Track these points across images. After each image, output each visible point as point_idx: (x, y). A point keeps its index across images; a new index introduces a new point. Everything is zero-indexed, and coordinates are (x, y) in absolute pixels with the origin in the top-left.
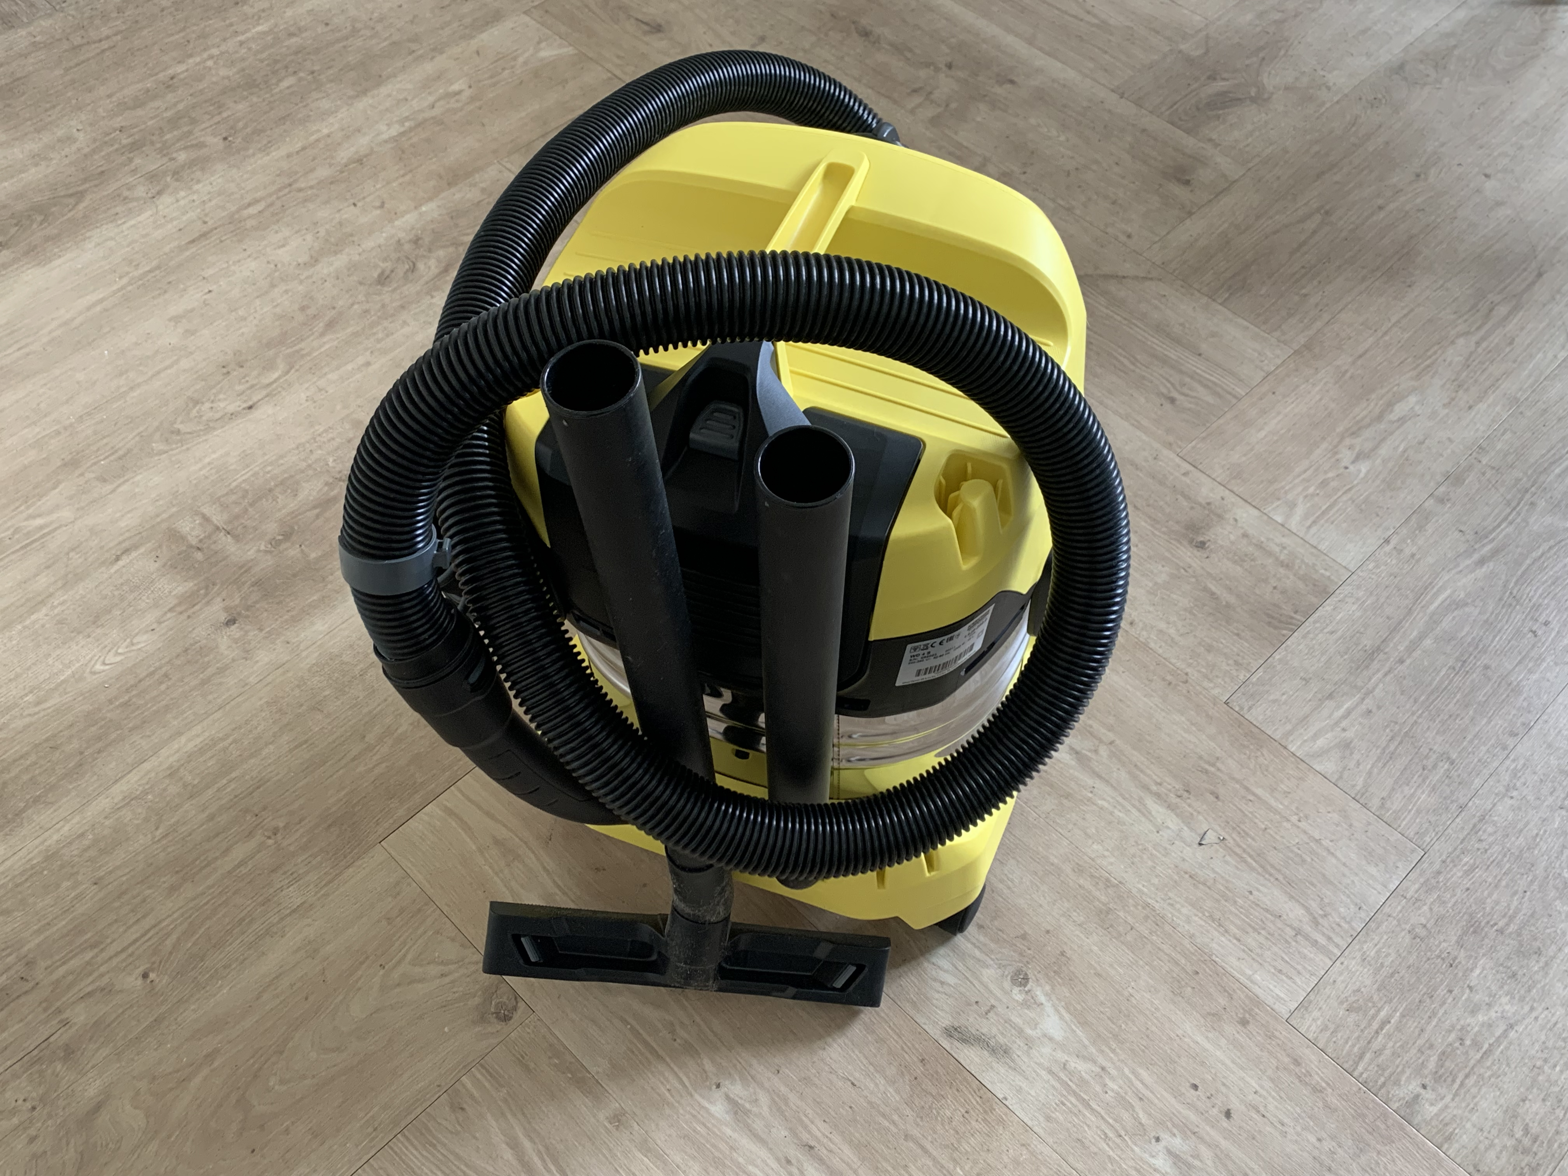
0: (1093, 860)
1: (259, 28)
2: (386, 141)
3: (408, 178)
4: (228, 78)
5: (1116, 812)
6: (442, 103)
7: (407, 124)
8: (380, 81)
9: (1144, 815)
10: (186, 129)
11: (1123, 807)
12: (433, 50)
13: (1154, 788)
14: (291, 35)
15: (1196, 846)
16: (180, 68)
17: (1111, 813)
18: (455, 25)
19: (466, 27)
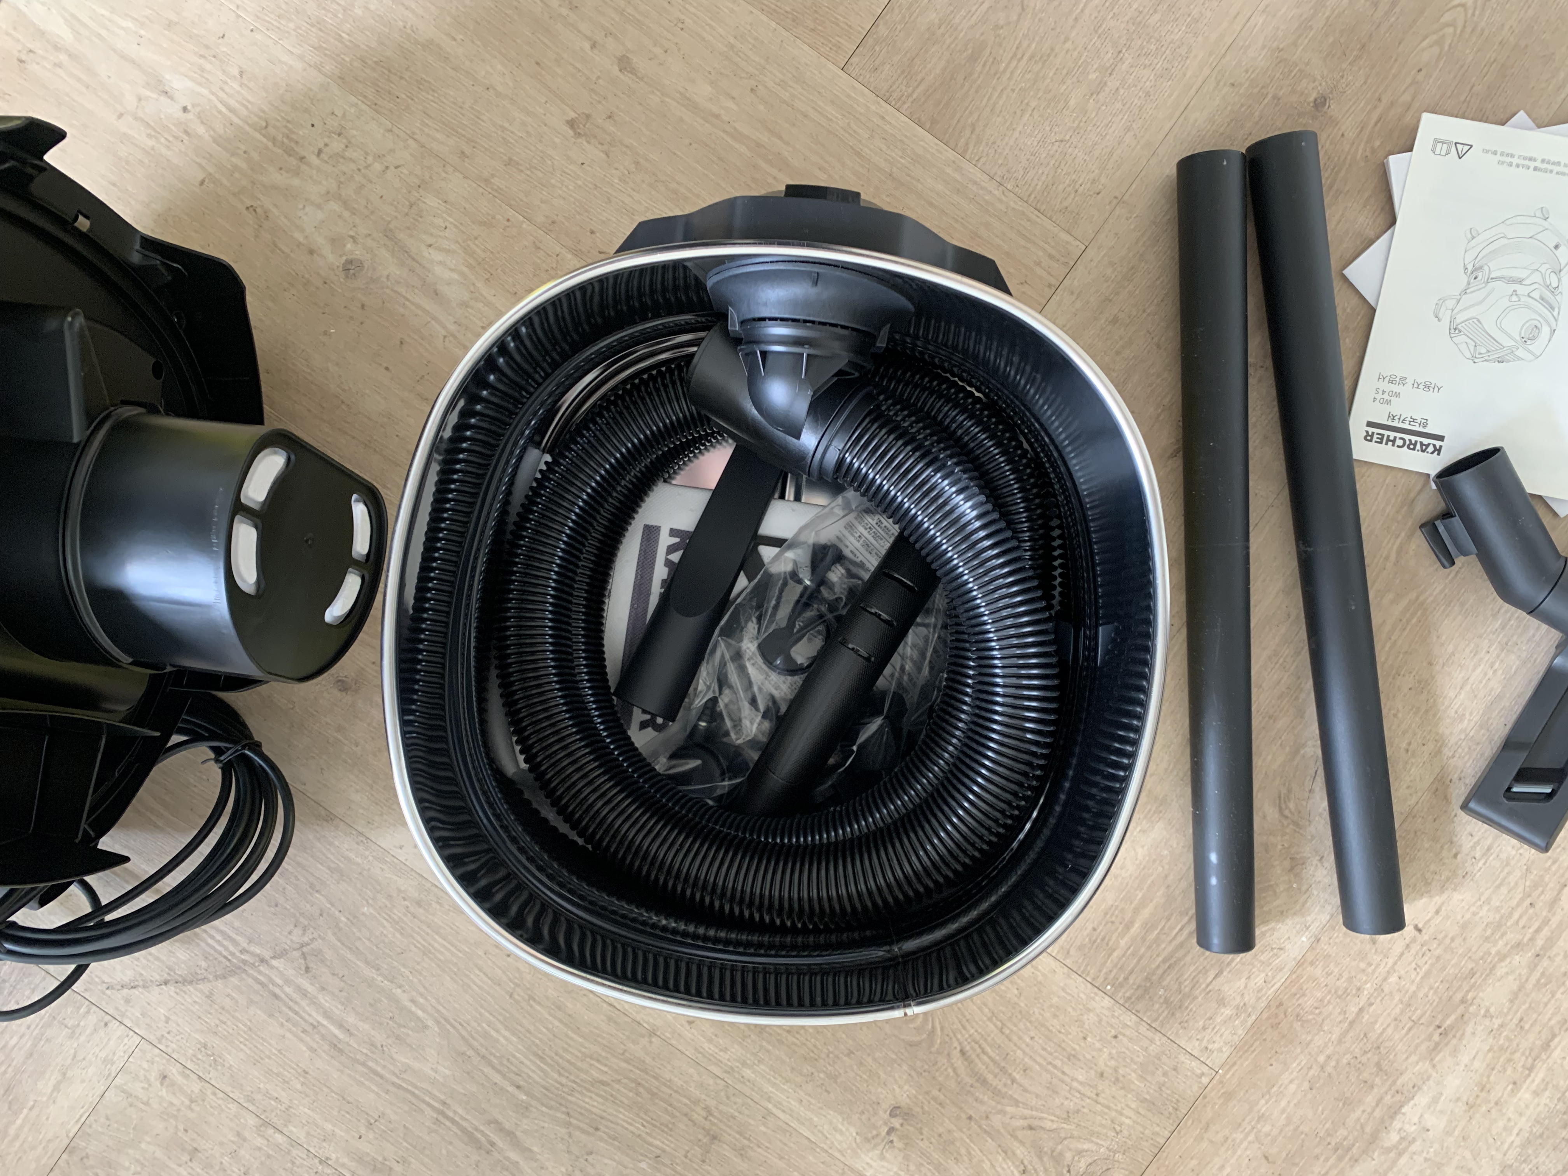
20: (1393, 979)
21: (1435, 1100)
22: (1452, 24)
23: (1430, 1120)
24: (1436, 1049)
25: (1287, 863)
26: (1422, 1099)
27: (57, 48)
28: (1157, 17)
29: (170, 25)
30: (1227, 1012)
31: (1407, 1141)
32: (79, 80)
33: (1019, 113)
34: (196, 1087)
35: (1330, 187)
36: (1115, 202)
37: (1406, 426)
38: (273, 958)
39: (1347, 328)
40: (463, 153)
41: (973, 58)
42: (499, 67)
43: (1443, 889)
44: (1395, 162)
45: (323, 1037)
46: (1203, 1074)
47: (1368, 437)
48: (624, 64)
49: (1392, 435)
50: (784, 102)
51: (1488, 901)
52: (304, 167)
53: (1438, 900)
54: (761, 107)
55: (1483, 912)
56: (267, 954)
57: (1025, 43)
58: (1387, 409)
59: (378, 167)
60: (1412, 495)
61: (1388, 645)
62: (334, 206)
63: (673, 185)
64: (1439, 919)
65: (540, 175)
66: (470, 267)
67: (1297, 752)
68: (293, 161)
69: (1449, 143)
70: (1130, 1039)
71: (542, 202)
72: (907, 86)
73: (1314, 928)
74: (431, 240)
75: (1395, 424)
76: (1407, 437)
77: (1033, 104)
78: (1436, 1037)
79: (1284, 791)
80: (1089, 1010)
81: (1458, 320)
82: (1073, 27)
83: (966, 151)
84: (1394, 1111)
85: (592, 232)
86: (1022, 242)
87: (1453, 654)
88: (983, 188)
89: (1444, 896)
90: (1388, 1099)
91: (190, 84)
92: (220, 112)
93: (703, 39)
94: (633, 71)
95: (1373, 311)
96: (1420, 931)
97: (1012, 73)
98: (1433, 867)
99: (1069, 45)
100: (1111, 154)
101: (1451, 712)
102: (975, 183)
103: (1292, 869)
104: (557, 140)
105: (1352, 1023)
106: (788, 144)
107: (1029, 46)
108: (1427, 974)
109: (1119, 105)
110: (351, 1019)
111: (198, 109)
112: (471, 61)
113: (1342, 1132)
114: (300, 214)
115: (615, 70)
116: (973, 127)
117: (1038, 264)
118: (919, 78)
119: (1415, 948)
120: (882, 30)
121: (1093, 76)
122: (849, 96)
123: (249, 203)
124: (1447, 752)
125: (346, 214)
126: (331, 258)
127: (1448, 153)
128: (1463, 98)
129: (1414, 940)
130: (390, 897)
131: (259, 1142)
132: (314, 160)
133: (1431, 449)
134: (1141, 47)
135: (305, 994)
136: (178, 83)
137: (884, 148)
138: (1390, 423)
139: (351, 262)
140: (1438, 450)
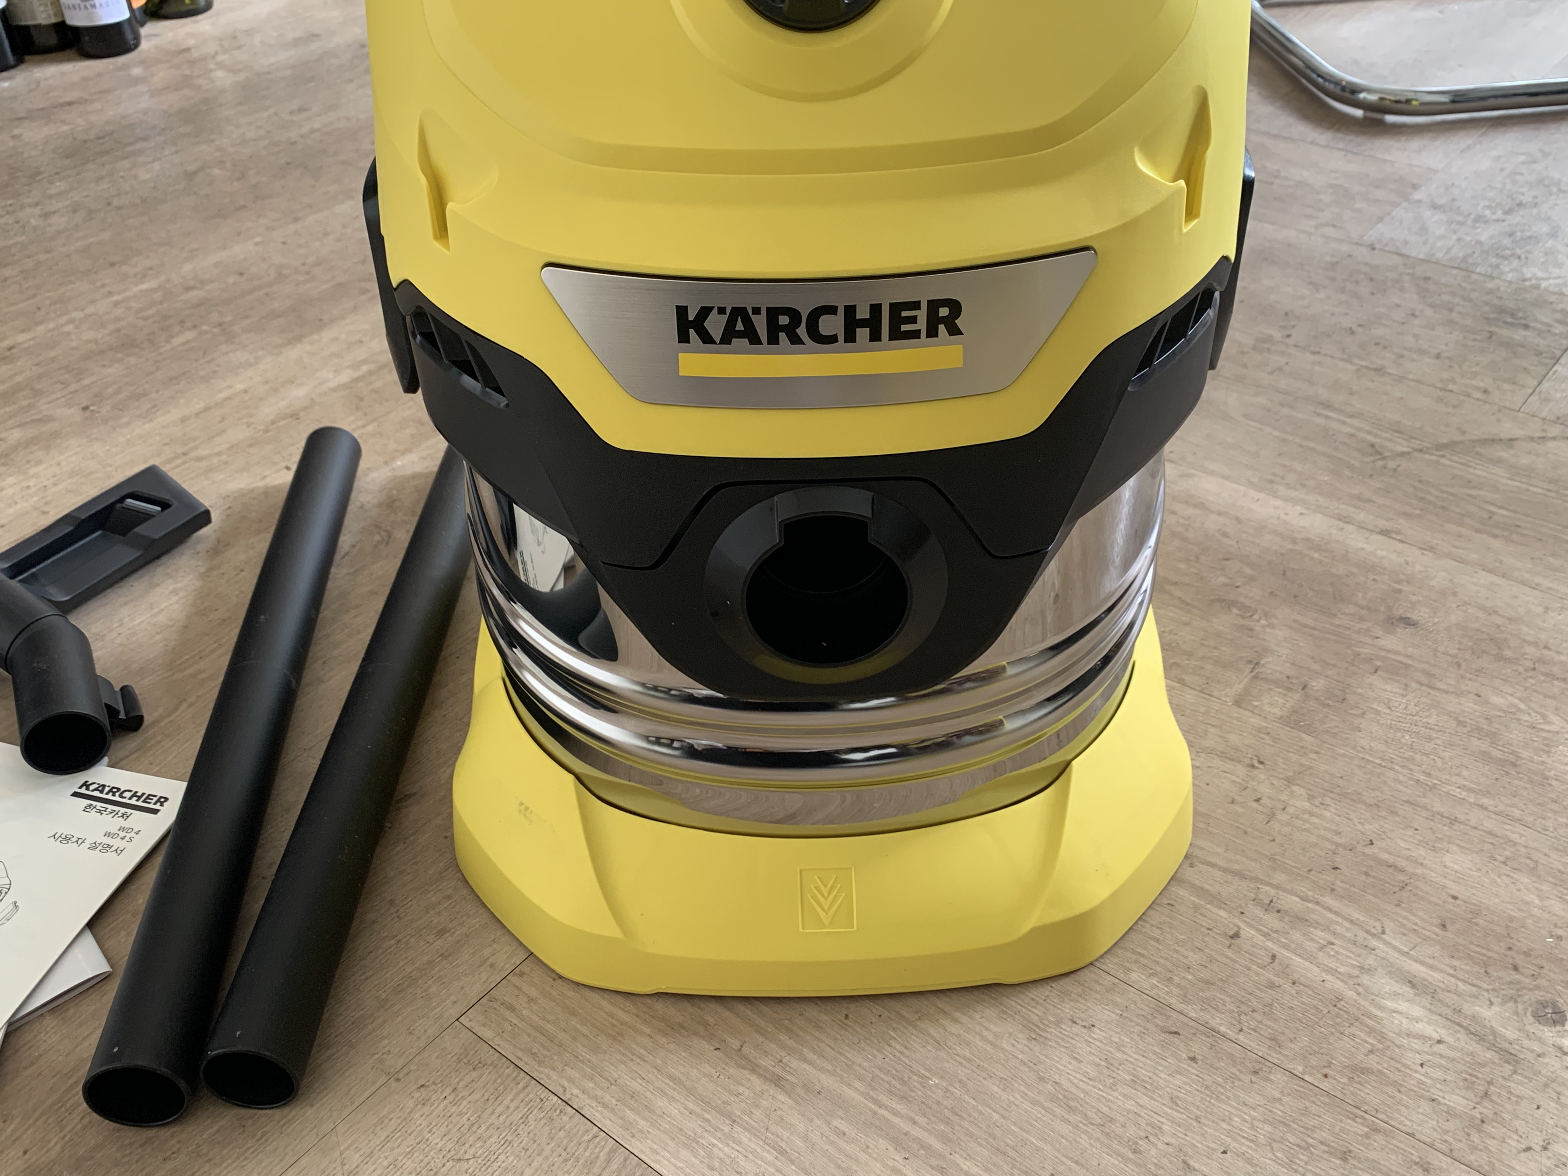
1: (145, 286)
2: (334, 390)
4: (95, 341)
8: (320, 325)
10: (25, 403)
14: (189, 289)
16: (21, 338)
25: (397, 504)
34: (1453, 387)
36: (401, 1075)
37: (112, 808)
45: (1341, 410)
47: (162, 801)
49: (133, 801)
58: (127, 823)
60: (136, 753)
61: (224, 640)
64: (266, 473)
73: (388, 469)
74: (1441, 1049)
75: (123, 810)
76: (117, 798)
79: (381, 547)
85: (1193, 1059)
88: (594, 1097)
89: (254, 485)
95: (91, 925)
96: (286, 468)
101: (182, 594)
103: (393, 502)
110: (1318, 420)
130: (1303, 485)
133: (92, 787)
135: (1370, 433)
138: (129, 811)
139: (1556, 1022)
140: (86, 785)
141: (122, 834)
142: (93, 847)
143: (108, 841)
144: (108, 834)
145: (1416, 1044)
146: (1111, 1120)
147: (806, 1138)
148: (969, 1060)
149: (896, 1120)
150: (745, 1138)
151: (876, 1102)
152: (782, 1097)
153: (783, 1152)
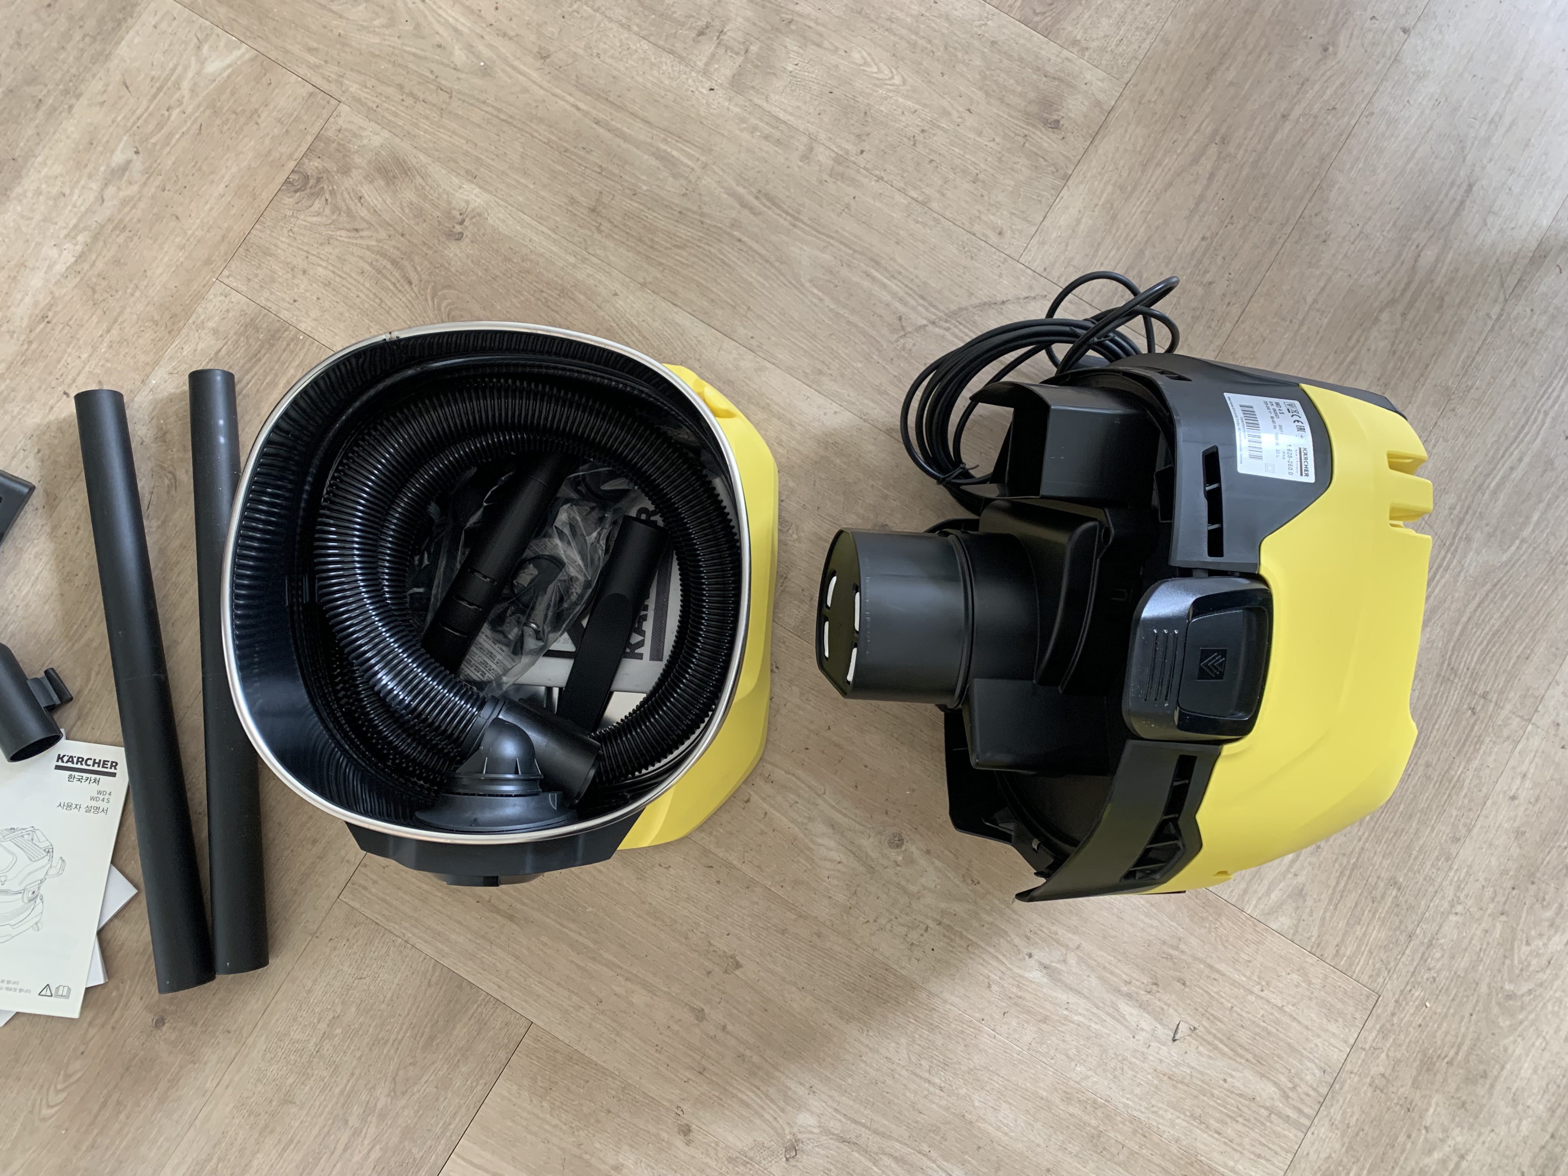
0: (1078, 1083)
2: (65, 276)
3: (115, 332)
5: (1093, 1025)
6: (111, 190)
7: (80, 238)
9: (1118, 1021)
11: (1099, 1017)
12: (66, 92)
13: (1124, 989)
15: (1170, 1043)
17: (1089, 1028)
18: (77, 36)
19: (94, 39)
20: (84, 356)
21: (50, 267)
22: (57, 1092)
23: (54, 252)
24: (50, 306)
25: (169, 437)
26: (60, 268)
27: (1129, 996)
28: (290, 1081)
29: (1045, 1020)
30: (210, 324)
31: (71, 236)
32: (1112, 973)
33: (394, 998)
34: (976, 228)
35: (149, 957)
36: (318, 934)
37: (85, 775)
38: (925, 326)
39: (134, 849)
40: (819, 937)
41: (432, 1038)
42: (795, 1006)
43: (48, 426)
44: (98, 978)
45: (886, 269)
46: (228, 277)
47: (114, 765)
48: (700, 1015)
49: (96, 768)
50: (576, 994)
51: (13, 418)
52: (938, 918)
53: (51, 417)
54: (593, 989)
55: (17, 410)
56: (930, 328)
57: (392, 1052)
58: (101, 787)
59: (883, 921)
60: (79, 723)
61: (95, 607)
62: (913, 889)
63: (658, 923)
64: (51, 402)
65: (760, 924)
66: (810, 849)
67: (164, 522)
68: (946, 921)
69: (57, 996)
70: (283, 300)
71: (757, 903)
72: (481, 1013)
73: (147, 390)
74: (839, 867)
75: (93, 776)
76: (84, 767)
77: (383, 1006)
78: (50, 314)
79: (173, 492)
80: (316, 320)
81: (47, 858)
82: (355, 1068)
83: (434, 966)
84: (81, 257)
85: (718, 882)
86: (387, 898)
87: (45, 603)
88: (420, 938)
89: (47, 420)
90: (86, 266)
91: (1027, 975)
92: (1004, 955)
93: (640, 1039)
94: (692, 1009)
95: (113, 862)
96: (65, 393)
97: (401, 1029)
98: (56, 442)
99: (358, 1054)
100: (322, 972)
101: (45, 559)
102: (426, 942)
103: (164, 434)
104: (748, 952)
105: (115, 321)
106: (572, 961)
107: (389, 1052)
108: (59, 361)
109: (317, 1010)
110: (866, 284)
111: (1020, 957)
112: (817, 1009)
113: (121, 239)
114: (939, 881)
115: (707, 1010)
116: (429, 985)
117: (375, 882)
118: (473, 1021)
119: (68, 380)
120: (503, 1055)
121: (339, 1031)
122: (526, 1001)
123: (978, 887)
124: (48, 529)
125: (903, 883)
126: (913, 849)
127: (58, 988)
128: (48, 1034)
129: (70, 386)
130: (842, 375)
131: (927, 191)
132: (931, 924)
133: (65, 759)
134: (301, 1056)
135: (901, 300)
136: (1036, 975)
137: (498, 964)
138: (98, 777)
139: (898, 846)
140: (60, 758)
141: (101, 797)
142: (88, 810)
143: (94, 804)
144: (92, 799)
145: (828, 864)
146: (676, 922)
147: (528, 949)
148: (607, 895)
149: (571, 934)
150: (498, 951)
151: (561, 924)
152: (515, 927)
153: (517, 958)
